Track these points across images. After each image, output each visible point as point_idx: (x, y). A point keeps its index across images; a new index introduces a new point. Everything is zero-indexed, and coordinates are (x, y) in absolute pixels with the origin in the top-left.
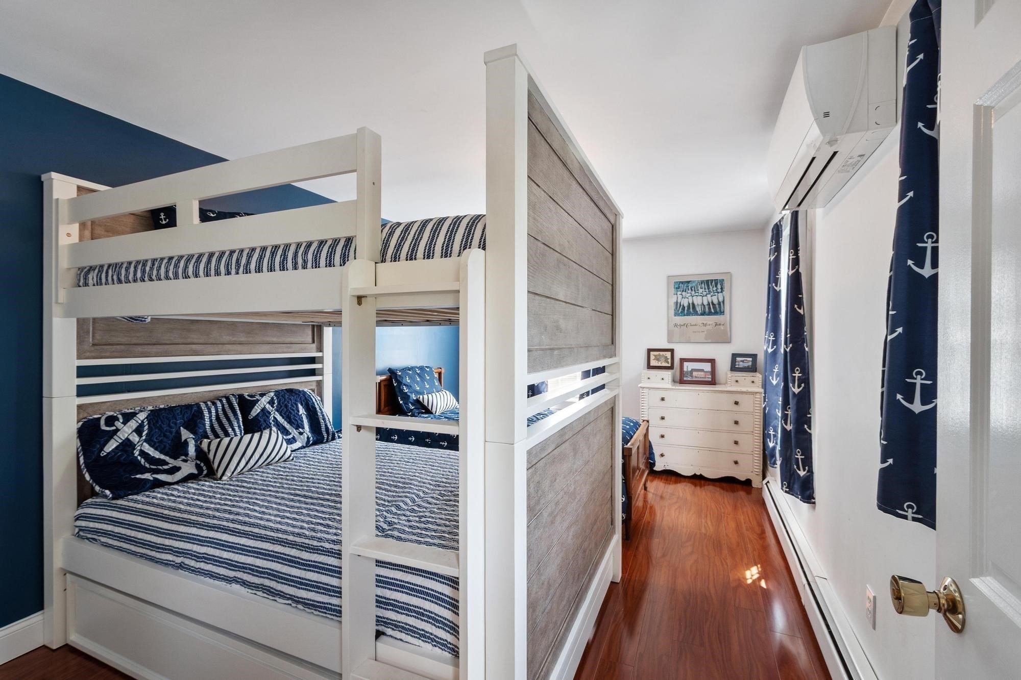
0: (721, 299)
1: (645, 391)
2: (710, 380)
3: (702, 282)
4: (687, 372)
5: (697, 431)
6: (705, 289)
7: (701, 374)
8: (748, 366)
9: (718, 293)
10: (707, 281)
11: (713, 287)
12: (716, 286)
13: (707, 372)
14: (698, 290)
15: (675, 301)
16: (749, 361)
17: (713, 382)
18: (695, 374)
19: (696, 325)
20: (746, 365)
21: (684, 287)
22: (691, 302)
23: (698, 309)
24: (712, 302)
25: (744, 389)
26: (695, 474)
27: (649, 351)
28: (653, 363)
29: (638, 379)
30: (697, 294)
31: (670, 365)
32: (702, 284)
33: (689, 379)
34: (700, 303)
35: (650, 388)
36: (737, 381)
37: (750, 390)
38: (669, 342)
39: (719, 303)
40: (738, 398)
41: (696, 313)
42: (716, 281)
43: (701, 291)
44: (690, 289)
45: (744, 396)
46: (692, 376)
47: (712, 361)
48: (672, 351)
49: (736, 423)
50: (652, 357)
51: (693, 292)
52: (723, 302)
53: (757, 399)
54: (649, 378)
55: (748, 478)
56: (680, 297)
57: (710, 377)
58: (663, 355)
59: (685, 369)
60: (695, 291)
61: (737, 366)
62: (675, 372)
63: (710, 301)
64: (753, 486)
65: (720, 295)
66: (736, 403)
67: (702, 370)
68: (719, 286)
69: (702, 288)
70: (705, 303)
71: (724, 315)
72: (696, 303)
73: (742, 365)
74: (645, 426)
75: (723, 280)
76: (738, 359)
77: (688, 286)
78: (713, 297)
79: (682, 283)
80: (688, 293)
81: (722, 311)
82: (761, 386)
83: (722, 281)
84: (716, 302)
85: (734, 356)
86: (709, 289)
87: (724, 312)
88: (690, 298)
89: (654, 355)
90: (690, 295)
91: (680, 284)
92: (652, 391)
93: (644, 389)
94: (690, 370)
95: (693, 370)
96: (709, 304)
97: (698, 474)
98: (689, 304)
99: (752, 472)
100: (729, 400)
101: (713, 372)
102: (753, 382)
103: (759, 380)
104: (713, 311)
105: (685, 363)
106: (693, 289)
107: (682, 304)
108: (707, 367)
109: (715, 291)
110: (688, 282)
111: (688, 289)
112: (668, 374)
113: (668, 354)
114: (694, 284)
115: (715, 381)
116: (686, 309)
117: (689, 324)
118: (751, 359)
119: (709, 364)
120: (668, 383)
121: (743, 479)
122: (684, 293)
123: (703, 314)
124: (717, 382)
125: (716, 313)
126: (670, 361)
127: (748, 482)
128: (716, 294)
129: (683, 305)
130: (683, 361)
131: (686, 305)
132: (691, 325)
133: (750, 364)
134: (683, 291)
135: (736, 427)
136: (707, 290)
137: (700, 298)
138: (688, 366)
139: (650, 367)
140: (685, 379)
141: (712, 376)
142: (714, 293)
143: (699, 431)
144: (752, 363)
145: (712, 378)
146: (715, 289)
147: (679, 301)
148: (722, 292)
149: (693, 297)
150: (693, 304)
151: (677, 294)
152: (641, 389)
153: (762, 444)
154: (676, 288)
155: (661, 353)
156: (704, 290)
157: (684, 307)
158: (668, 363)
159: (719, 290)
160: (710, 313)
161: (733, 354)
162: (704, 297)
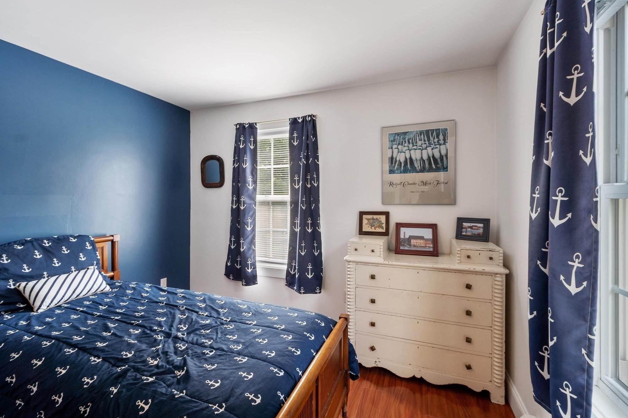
0: (443, 152)
1: (352, 265)
2: (431, 250)
3: (421, 133)
4: (404, 239)
5: (416, 321)
6: (425, 141)
7: (421, 242)
8: (479, 234)
9: (440, 145)
10: (427, 131)
11: (434, 138)
12: (438, 137)
13: (427, 240)
14: (416, 143)
15: (390, 156)
16: (480, 227)
17: (435, 253)
18: (413, 242)
19: (414, 184)
20: (476, 232)
21: (400, 139)
22: (408, 157)
23: (416, 166)
24: (433, 156)
25: (479, 268)
26: (414, 376)
27: (362, 214)
28: (366, 228)
29: (344, 250)
30: (415, 147)
31: (384, 231)
32: (421, 135)
33: (406, 248)
34: (419, 157)
35: (357, 263)
36: (469, 257)
37: (488, 269)
38: (383, 203)
39: (441, 157)
40: (470, 279)
41: (414, 170)
42: (438, 131)
43: (419, 143)
44: (407, 142)
45: (479, 277)
46: (410, 245)
47: (434, 227)
48: (387, 214)
49: (469, 313)
50: (365, 222)
51: (411, 145)
52: (446, 155)
53: (497, 283)
54: (356, 250)
55: (485, 389)
56: (396, 151)
57: (431, 246)
58: (377, 219)
59: (402, 236)
60: (413, 144)
61: (464, 234)
62: (391, 238)
63: (431, 155)
64: (493, 401)
65: (443, 147)
66: (469, 287)
67: (422, 238)
68: (441, 137)
69: (421, 140)
70: (425, 157)
71: (447, 171)
72: (414, 157)
73: (469, 232)
74: (342, 325)
75: (447, 129)
76: (465, 225)
77: (404, 139)
78: (434, 150)
79: (398, 134)
80: (404, 146)
81: (445, 167)
82: (502, 264)
83: (445, 132)
84: (437, 155)
85: (460, 221)
86: (429, 140)
87: (447, 167)
88: (407, 152)
89: (367, 219)
90: (407, 148)
91: (395, 136)
92: (359, 267)
93: (351, 263)
94: (407, 237)
95: (411, 237)
96: (429, 157)
97: (418, 376)
98: (406, 159)
99: (491, 381)
100: (459, 281)
101: (435, 239)
102: (491, 258)
103: (500, 256)
104: (434, 166)
105: (402, 229)
106: (411, 141)
107: (398, 159)
108: (427, 233)
109: (437, 143)
110: (405, 133)
111: (405, 142)
112: (379, 243)
113: (383, 218)
114: (412, 136)
115: (437, 251)
116: (403, 165)
117: (406, 183)
118: (482, 225)
119: (430, 230)
120: (379, 257)
121: (478, 389)
122: (400, 147)
123: (423, 170)
124: (440, 251)
125: (437, 170)
126: (384, 225)
127: (485, 395)
128: (438, 146)
129: (399, 161)
130: (399, 226)
131: (402, 160)
132: (409, 184)
133: (481, 231)
134: (399, 144)
135: (467, 319)
136: (427, 142)
137: (418, 152)
138: (406, 233)
139: (362, 232)
140: (402, 248)
141: (434, 245)
142: (435, 145)
143: (419, 321)
144: (484, 230)
145: (434, 247)
146: (436, 140)
147: (394, 156)
148: (444, 144)
149: (410, 150)
150: (411, 159)
151: (392, 148)
152: (347, 263)
153: (504, 344)
154: (392, 141)
155: (375, 217)
156: (423, 142)
157: (401, 163)
158: (382, 228)
159: (442, 142)
160: (431, 170)
161: (458, 218)
162: (423, 151)
